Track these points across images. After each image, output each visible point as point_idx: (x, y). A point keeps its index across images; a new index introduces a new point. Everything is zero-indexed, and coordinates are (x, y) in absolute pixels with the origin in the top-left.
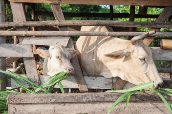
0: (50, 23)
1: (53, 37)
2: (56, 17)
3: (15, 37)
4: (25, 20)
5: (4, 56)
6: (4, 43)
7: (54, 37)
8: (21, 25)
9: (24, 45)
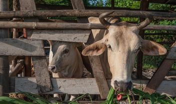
0: (68, 13)
1: (70, 31)
2: (74, 5)
3: (14, 29)
4: (35, 9)
5: (7, 54)
6: (7, 37)
7: (72, 31)
8: (31, 14)
9: (33, 40)
